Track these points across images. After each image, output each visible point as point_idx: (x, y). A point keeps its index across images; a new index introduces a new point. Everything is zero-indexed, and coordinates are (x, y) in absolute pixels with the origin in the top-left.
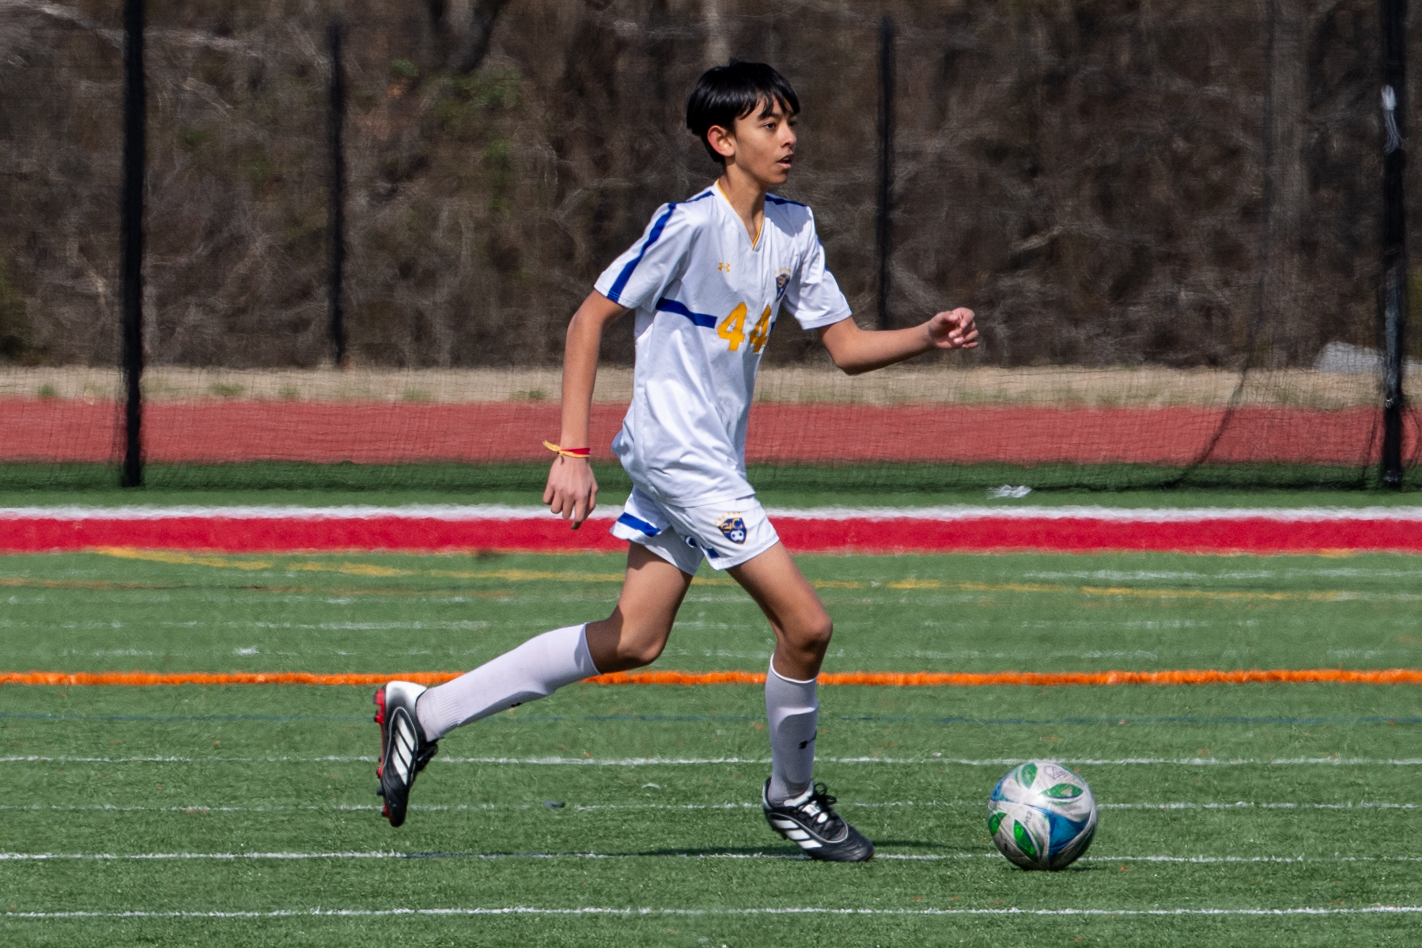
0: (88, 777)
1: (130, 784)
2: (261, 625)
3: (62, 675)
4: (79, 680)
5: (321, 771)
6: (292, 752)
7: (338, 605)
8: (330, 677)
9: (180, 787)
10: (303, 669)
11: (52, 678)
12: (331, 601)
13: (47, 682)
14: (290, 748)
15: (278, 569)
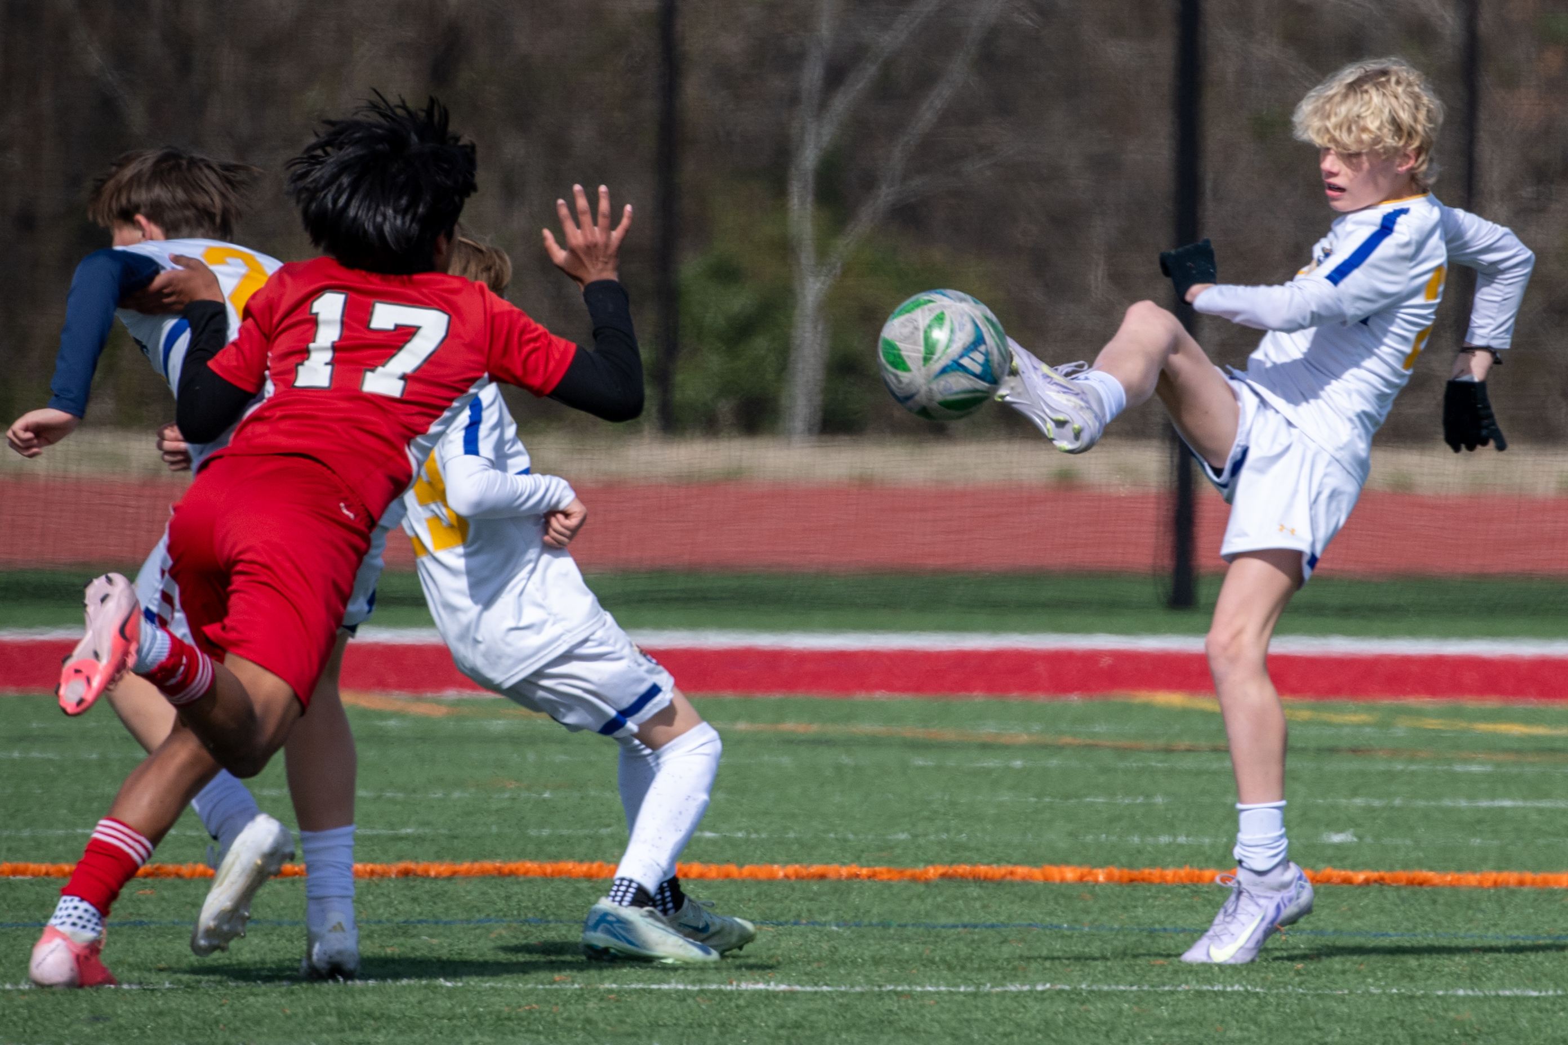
0: (1121, 1012)
1: (1179, 1023)
2: (1359, 801)
3: (1085, 870)
4: (1110, 878)
5: (1446, 1010)
6: (1405, 982)
7: (1469, 774)
8: (1456, 876)
9: (1247, 1029)
10: (1420, 864)
11: (1070, 874)
12: (1458, 768)
13: (1063, 880)
14: (1403, 976)
15: (1384, 725)
